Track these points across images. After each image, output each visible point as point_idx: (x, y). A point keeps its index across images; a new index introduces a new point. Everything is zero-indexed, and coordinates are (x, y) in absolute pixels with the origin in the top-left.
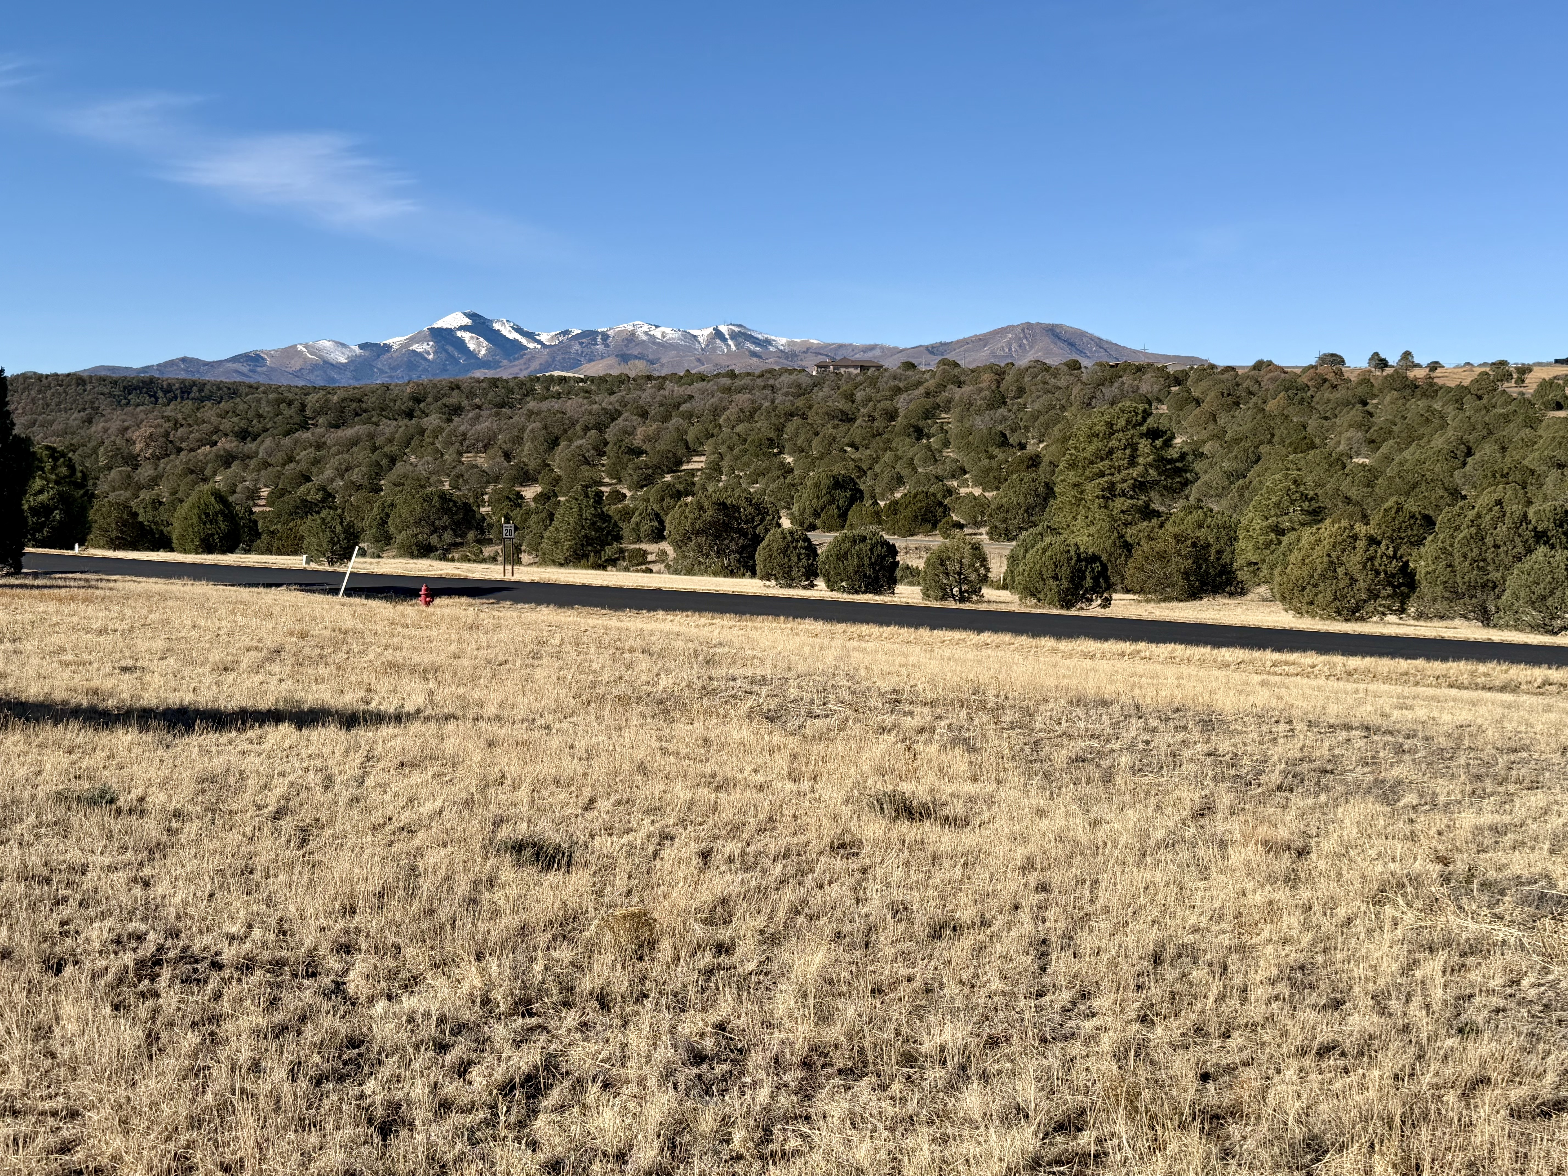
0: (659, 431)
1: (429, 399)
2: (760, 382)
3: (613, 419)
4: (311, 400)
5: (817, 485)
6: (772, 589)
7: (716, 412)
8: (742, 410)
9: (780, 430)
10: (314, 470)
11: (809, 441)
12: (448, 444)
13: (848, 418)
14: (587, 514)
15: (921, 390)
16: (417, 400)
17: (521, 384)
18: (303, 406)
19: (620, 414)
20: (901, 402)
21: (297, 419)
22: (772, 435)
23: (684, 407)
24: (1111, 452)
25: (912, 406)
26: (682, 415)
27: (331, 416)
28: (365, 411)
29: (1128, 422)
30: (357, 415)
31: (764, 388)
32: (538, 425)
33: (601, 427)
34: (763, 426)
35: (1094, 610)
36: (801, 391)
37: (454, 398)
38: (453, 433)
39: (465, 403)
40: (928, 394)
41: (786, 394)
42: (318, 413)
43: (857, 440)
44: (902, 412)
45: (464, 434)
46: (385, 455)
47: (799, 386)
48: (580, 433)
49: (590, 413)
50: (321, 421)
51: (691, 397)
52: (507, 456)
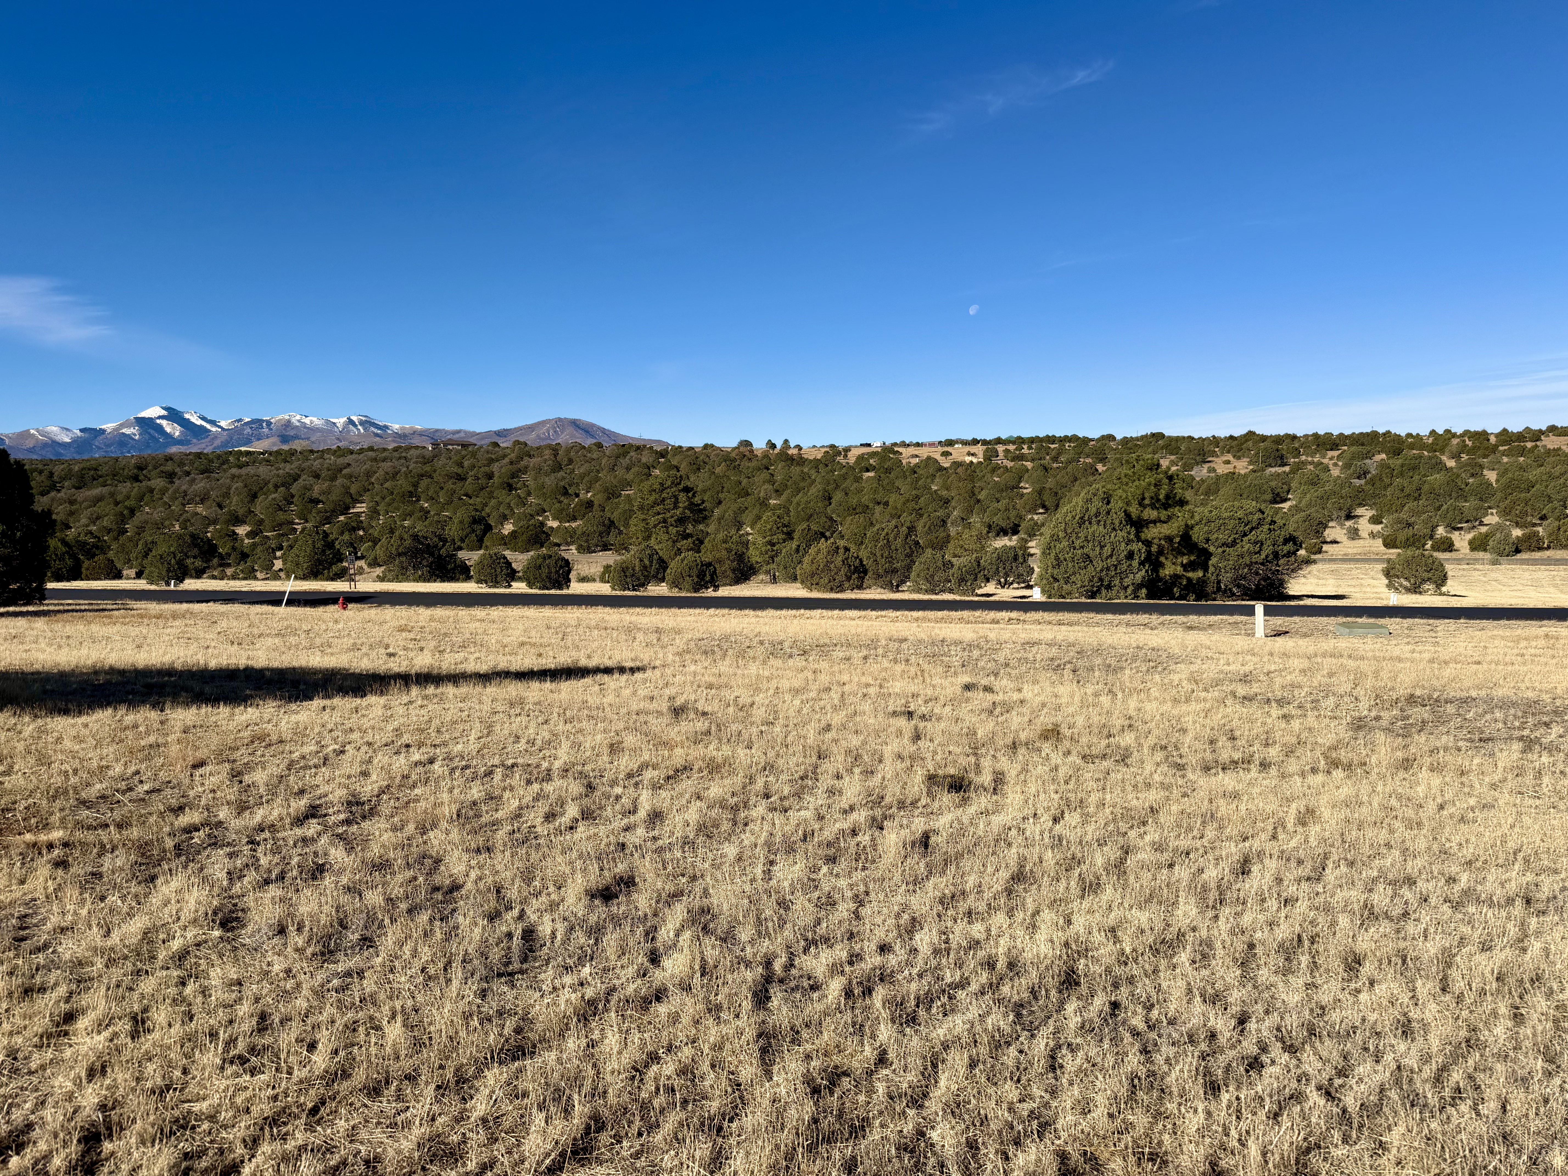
0: (330, 487)
1: (150, 468)
2: (396, 454)
3: (295, 480)
4: (58, 470)
5: (461, 522)
6: (483, 589)
7: (369, 474)
8: (387, 473)
9: (416, 485)
10: (71, 519)
11: (437, 493)
12: (174, 498)
13: (461, 478)
14: (319, 545)
15: (507, 460)
16: (140, 468)
17: (219, 457)
18: (51, 474)
19: (299, 476)
20: (495, 467)
21: (48, 483)
22: (411, 489)
23: (345, 472)
24: (664, 500)
25: (503, 470)
26: (345, 476)
27: (74, 480)
28: (101, 477)
29: (673, 483)
30: (94, 479)
31: (400, 458)
32: (240, 485)
33: (286, 485)
34: (403, 484)
35: (710, 593)
36: (427, 460)
37: (169, 467)
38: (177, 491)
39: (177, 470)
40: (511, 463)
41: (416, 462)
42: (63, 479)
43: (470, 492)
44: (497, 474)
45: (185, 492)
46: (126, 507)
47: (424, 457)
48: (272, 489)
49: (278, 476)
50: (66, 484)
51: (349, 465)
52: (220, 506)
